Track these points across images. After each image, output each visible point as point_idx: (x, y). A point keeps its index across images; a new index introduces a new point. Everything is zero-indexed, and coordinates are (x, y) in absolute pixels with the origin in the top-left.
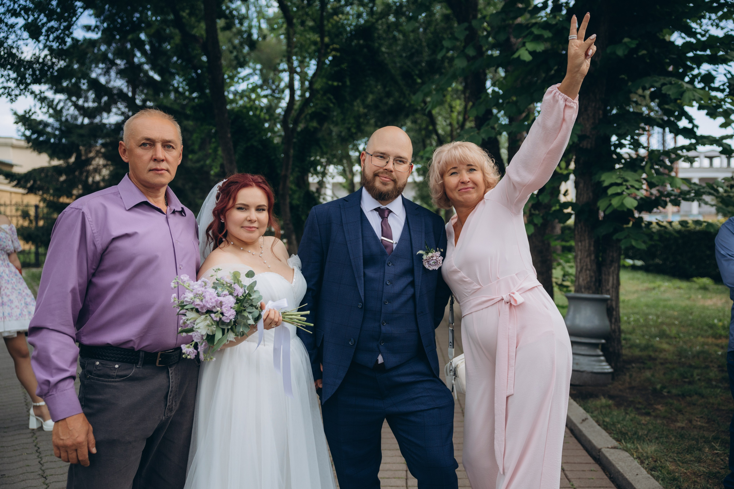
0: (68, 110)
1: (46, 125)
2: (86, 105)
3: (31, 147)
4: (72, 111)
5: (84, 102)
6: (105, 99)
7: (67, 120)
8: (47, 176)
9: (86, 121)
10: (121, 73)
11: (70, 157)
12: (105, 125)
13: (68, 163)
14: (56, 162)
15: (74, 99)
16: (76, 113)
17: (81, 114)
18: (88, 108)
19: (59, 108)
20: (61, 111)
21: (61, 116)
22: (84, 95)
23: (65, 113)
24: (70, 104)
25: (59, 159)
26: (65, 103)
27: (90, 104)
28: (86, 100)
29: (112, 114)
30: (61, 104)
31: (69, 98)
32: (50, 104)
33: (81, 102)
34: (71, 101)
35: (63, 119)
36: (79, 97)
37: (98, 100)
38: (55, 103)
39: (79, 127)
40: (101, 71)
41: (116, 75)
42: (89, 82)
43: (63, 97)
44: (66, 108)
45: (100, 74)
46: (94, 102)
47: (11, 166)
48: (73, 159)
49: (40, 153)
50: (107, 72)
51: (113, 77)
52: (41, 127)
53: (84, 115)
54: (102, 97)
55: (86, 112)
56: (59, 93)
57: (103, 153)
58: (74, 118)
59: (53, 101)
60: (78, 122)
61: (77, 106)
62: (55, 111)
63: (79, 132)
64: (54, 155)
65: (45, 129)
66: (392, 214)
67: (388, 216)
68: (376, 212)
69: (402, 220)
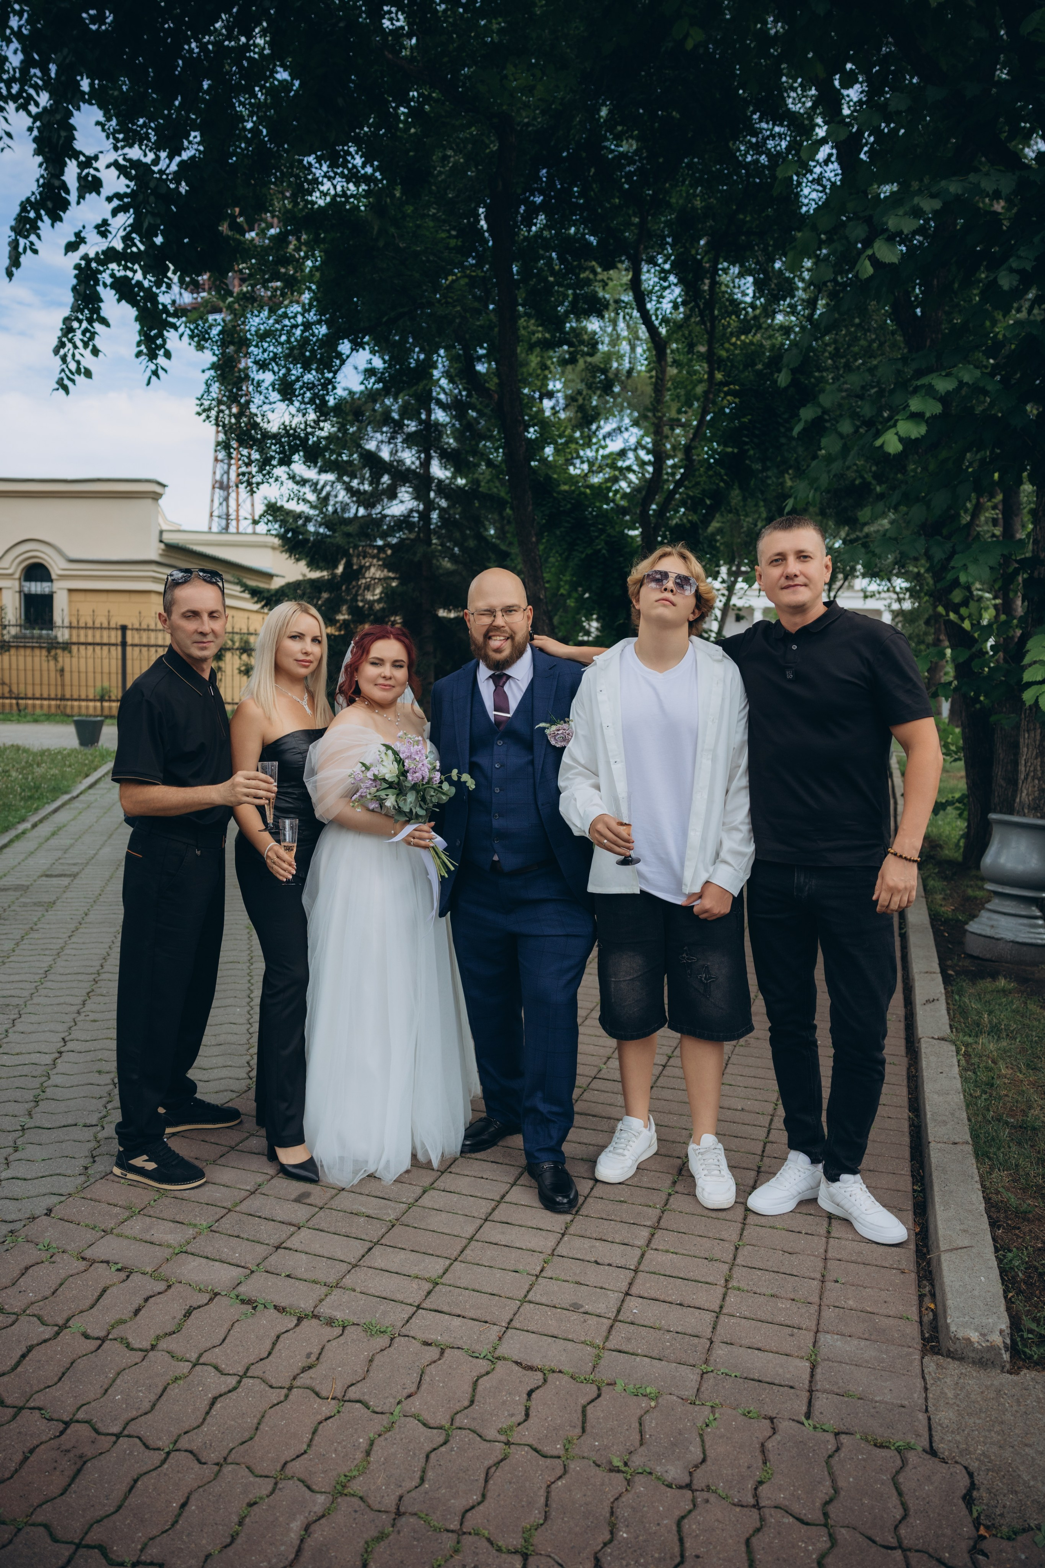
0: (336, 496)
1: (308, 519)
2: (361, 488)
3: (286, 551)
4: (342, 495)
5: (359, 484)
6: (386, 479)
7: (335, 511)
9: (362, 512)
10: (410, 440)
11: (335, 567)
13: (334, 576)
14: (315, 575)
15: (346, 479)
16: (348, 501)
17: (355, 503)
18: (365, 492)
19: (324, 494)
20: (326, 499)
21: (326, 505)
22: (359, 475)
23: (332, 502)
24: (339, 486)
25: (322, 568)
26: (332, 486)
27: (366, 487)
28: (362, 483)
29: (395, 502)
30: (328, 488)
31: (339, 479)
32: (315, 487)
33: (355, 483)
34: (344, 483)
35: (330, 509)
36: (353, 476)
37: (375, 480)
38: (319, 487)
39: (350, 521)
40: (384, 437)
41: (402, 442)
42: (361, 456)
43: (330, 477)
44: (333, 493)
45: (382, 442)
46: (371, 484)
47: (270, 576)
48: (340, 569)
49: (298, 560)
50: (392, 438)
51: (400, 445)
52: (300, 522)
53: (359, 503)
54: (382, 476)
55: (362, 498)
56: (326, 472)
57: (384, 559)
58: (345, 507)
59: (316, 484)
60: (351, 514)
61: (349, 489)
62: (319, 498)
63: (350, 529)
64: (313, 564)
65: (304, 525)
66: (511, 680)
67: (504, 683)
68: (491, 681)
69: (524, 686)
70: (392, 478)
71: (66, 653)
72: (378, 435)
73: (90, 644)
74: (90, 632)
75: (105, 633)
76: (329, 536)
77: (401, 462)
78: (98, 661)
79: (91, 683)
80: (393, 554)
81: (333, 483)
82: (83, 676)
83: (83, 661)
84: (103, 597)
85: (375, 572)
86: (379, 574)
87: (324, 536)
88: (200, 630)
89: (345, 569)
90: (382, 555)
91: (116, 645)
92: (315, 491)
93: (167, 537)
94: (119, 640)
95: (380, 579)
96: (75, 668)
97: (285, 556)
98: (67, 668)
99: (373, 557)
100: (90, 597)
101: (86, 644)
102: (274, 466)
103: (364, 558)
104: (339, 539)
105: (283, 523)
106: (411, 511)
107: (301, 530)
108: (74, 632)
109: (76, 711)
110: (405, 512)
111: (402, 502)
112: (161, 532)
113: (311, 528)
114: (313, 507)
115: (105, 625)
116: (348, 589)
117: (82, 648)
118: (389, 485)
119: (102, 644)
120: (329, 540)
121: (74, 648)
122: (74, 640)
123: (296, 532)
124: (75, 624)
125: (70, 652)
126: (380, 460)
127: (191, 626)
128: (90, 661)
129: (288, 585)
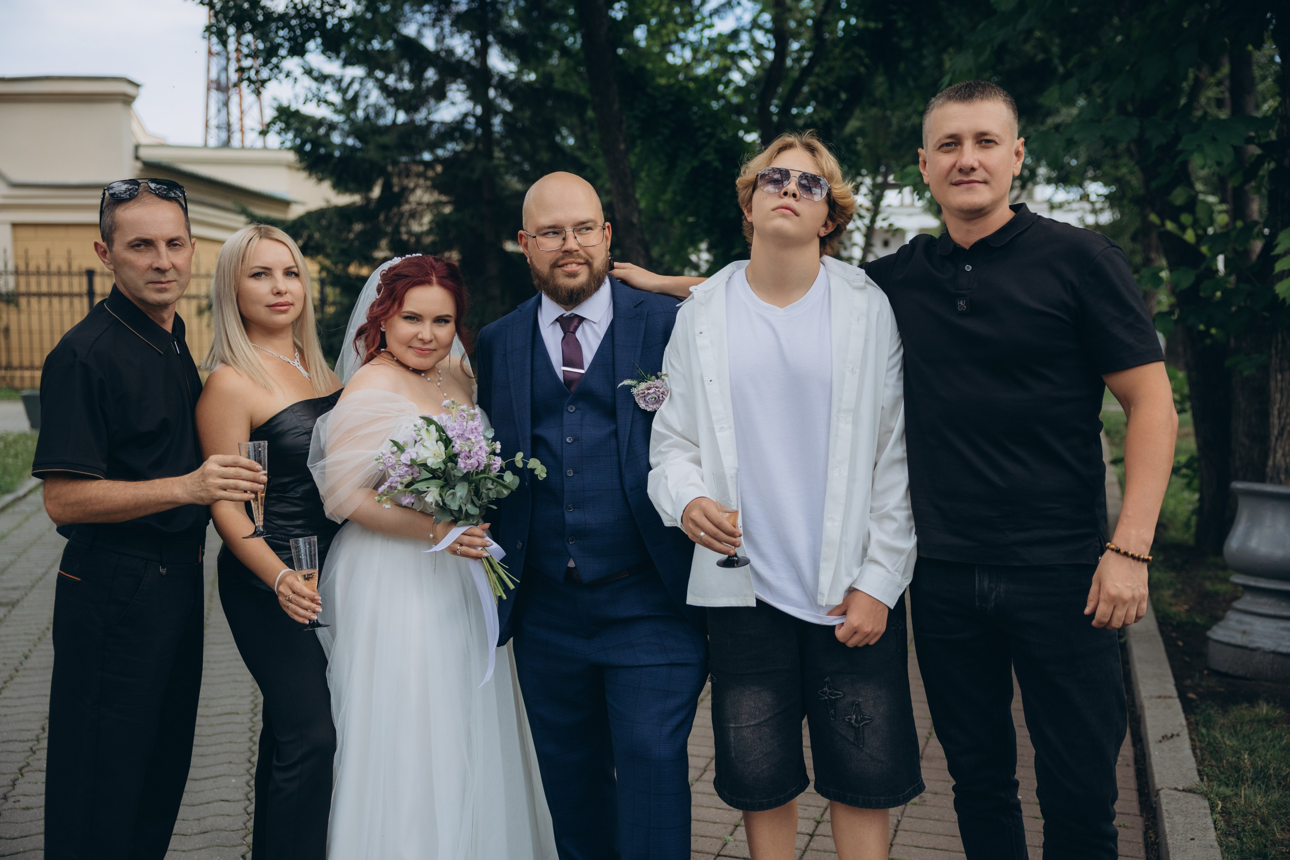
0: (367, 97)
1: (332, 127)
2: (399, 85)
3: (304, 169)
4: (375, 96)
5: (396, 81)
6: (431, 74)
7: (367, 118)
8: (330, 225)
9: (402, 117)
10: (461, 23)
11: (370, 189)
12: (431, 123)
13: (368, 200)
14: (344, 200)
15: (379, 74)
16: (382, 102)
17: (392, 105)
18: (405, 92)
19: (350, 94)
20: (354, 100)
21: (354, 109)
22: (396, 69)
23: (362, 104)
24: (370, 84)
25: (352, 191)
26: (361, 84)
27: (406, 85)
28: (400, 79)
29: (444, 104)
30: (356, 86)
31: (370, 74)
32: (339, 85)
33: (391, 80)
34: (377, 79)
35: (360, 114)
36: (388, 70)
37: (417, 76)
38: (344, 84)
39: (387, 129)
40: (426, 19)
41: (452, 25)
42: (397, 43)
43: (358, 71)
44: (363, 93)
45: (424, 25)
46: (411, 80)
47: (285, 204)
48: (376, 192)
49: (320, 180)
50: (437, 21)
51: (447, 30)
52: (322, 131)
53: (398, 106)
54: (424, 70)
55: (401, 99)
56: (352, 64)
57: (432, 179)
58: (380, 112)
59: (340, 81)
60: (387, 120)
61: (384, 88)
62: (344, 99)
63: (386, 139)
64: (340, 185)
65: (327, 135)
66: (585, 325)
67: (576, 328)
68: (558, 325)
69: (602, 330)
70: (440, 72)
71: (12, 308)
72: (419, 17)
73: (45, 295)
74: (44, 280)
75: (65, 280)
76: (360, 150)
77: (450, 52)
78: (56, 318)
79: (36, 345)
80: (444, 170)
81: (362, 79)
82: (36, 337)
83: (35, 318)
84: (60, 233)
85: (422, 196)
86: (427, 198)
87: (353, 149)
88: (156, 265)
89: (383, 191)
90: (430, 173)
91: (80, 295)
92: (339, 89)
93: (144, 153)
94: (85, 288)
95: (428, 205)
96: (24, 326)
97: (303, 175)
98: (13, 327)
99: (419, 175)
100: (42, 232)
101: (39, 295)
102: (283, 58)
103: (407, 176)
104: (373, 154)
105: (298, 133)
106: (466, 115)
107: (324, 141)
108: (22, 280)
109: (27, 383)
110: (459, 118)
111: (453, 103)
112: (137, 147)
113: (336, 138)
114: (337, 111)
115: (65, 268)
116: (388, 220)
117: (34, 301)
118: (436, 83)
119: (60, 295)
120: (359, 154)
121: (23, 301)
122: (23, 289)
123: (317, 143)
124: (22, 268)
125: (17, 305)
126: (423, 49)
127: (143, 259)
128: (46, 318)
129: (309, 215)
